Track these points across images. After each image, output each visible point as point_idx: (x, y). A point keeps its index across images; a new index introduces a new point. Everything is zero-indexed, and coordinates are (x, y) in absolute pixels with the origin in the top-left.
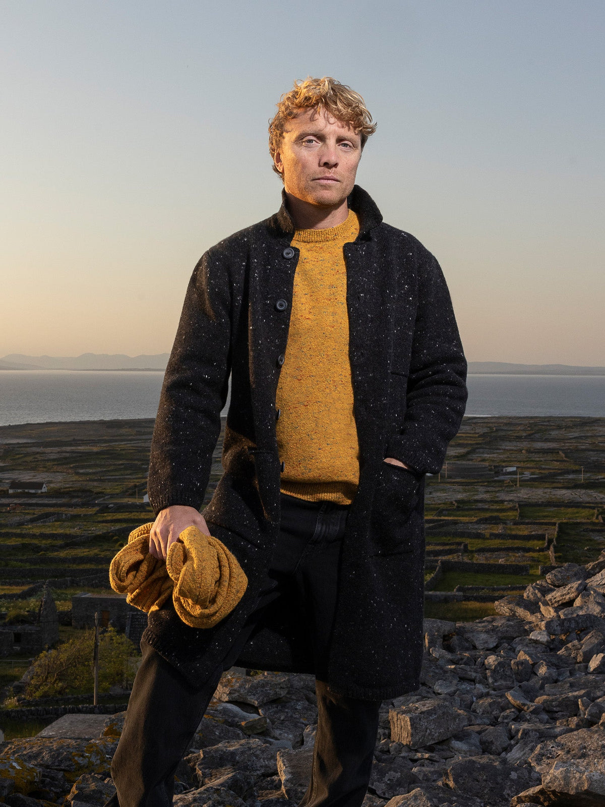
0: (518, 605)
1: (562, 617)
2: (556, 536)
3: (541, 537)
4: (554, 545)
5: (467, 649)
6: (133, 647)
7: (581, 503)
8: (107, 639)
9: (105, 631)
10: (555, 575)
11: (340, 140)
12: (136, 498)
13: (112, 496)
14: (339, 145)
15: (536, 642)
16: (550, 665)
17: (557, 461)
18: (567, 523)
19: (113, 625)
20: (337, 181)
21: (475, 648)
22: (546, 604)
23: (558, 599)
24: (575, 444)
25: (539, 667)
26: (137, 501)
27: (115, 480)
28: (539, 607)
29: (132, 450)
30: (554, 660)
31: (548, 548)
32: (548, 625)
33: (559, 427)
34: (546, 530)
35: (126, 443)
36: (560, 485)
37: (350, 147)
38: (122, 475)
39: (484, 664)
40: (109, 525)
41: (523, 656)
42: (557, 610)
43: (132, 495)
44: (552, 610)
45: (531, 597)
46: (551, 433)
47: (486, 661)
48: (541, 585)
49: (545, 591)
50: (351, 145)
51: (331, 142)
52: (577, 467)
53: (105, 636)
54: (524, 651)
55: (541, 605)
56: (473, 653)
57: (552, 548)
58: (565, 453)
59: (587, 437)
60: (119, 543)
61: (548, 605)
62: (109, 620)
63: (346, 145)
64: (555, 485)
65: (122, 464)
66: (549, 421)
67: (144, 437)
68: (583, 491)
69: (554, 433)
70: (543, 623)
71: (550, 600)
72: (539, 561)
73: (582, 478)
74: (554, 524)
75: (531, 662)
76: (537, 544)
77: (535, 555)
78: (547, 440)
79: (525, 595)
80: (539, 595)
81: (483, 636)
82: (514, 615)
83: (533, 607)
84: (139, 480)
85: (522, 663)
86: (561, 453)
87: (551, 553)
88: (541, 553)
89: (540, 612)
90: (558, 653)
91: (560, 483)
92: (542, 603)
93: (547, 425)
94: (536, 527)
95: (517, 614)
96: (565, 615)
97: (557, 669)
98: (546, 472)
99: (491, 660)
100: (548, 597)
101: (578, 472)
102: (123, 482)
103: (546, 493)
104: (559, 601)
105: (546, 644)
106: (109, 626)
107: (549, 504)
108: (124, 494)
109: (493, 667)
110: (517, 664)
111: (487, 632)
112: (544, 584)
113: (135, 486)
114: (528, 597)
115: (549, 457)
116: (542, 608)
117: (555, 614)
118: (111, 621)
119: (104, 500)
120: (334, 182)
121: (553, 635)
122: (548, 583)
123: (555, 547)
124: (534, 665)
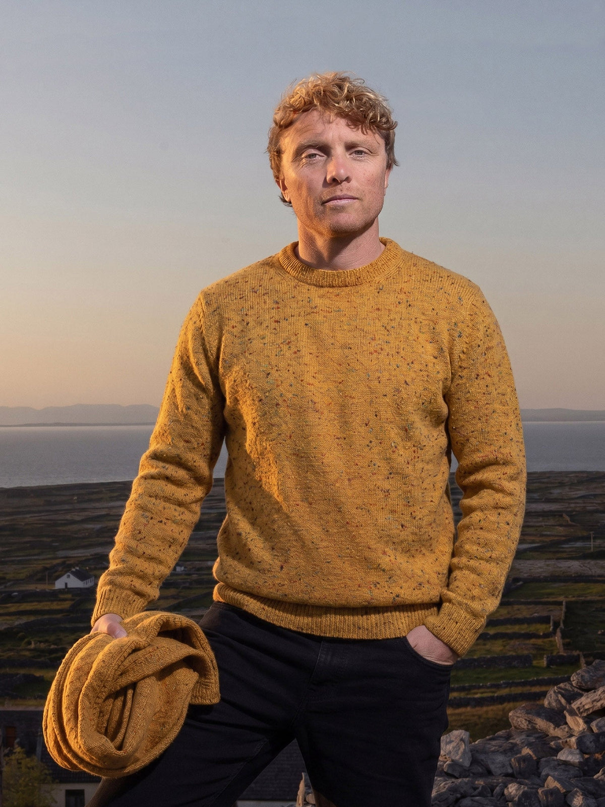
0: (539, 715)
1: (595, 730)
2: (563, 618)
3: (545, 620)
4: (561, 629)
5: (481, 775)
6: (47, 772)
7: (592, 576)
8: (14, 762)
9: (11, 752)
10: (582, 676)
11: (350, 147)
12: (45, 584)
13: (17, 582)
14: (350, 154)
15: (566, 763)
16: (587, 794)
17: (561, 525)
18: (576, 602)
19: (21, 745)
20: (354, 198)
21: (489, 773)
22: (572, 713)
23: (587, 707)
24: (582, 505)
25: (573, 797)
26: (46, 587)
27: (20, 562)
28: (565, 717)
29: (40, 524)
30: (591, 787)
31: (554, 633)
32: (580, 742)
33: (562, 485)
34: (551, 610)
35: (33, 515)
36: (564, 555)
37: (365, 153)
38: (27, 556)
39: (503, 794)
40: (13, 618)
41: (552, 783)
42: (588, 720)
43: (41, 580)
44: (581, 721)
45: (554, 704)
46: (552, 491)
47: (506, 792)
48: (566, 690)
49: (571, 697)
50: (367, 151)
51: (339, 150)
52: (585, 534)
53: (11, 759)
54: (553, 777)
55: (567, 715)
56: (490, 780)
57: (559, 634)
58: (570, 516)
59: (595, 496)
60: (26, 640)
61: (577, 715)
62: (15, 738)
63: (360, 152)
64: (559, 555)
65: (27, 542)
66: (549, 477)
67: (54, 508)
68: (593, 562)
69: (556, 492)
70: (573, 739)
71: (578, 708)
72: (543, 650)
73: (592, 545)
74: (560, 603)
75: (563, 791)
76: (541, 629)
77: (539, 642)
78: (548, 501)
79: (546, 703)
80: (563, 701)
81: (500, 758)
82: (534, 728)
83: (557, 717)
84: (49, 562)
85: (553, 792)
86: (564, 515)
87: (558, 639)
88: (546, 640)
89: (566, 723)
90: (595, 777)
91: (565, 552)
92: (567, 711)
93: (547, 483)
94: (539, 607)
95: (537, 726)
96: (599, 728)
97: (596, 798)
98: (547, 539)
99: (512, 789)
100: (575, 705)
101: (587, 538)
102: (30, 564)
103: (548, 565)
104: (588, 709)
105: (578, 766)
106: (16, 746)
107: (554, 578)
108: (30, 578)
109: (516, 799)
110: (546, 793)
111: (505, 752)
112: (568, 687)
113: (46, 569)
114: (549, 703)
115: (551, 522)
116: (569, 719)
117: (585, 726)
118: (18, 740)
119: (6, 587)
120: (350, 201)
121: (586, 754)
122: (574, 686)
123: (562, 632)
124: (565, 795)
